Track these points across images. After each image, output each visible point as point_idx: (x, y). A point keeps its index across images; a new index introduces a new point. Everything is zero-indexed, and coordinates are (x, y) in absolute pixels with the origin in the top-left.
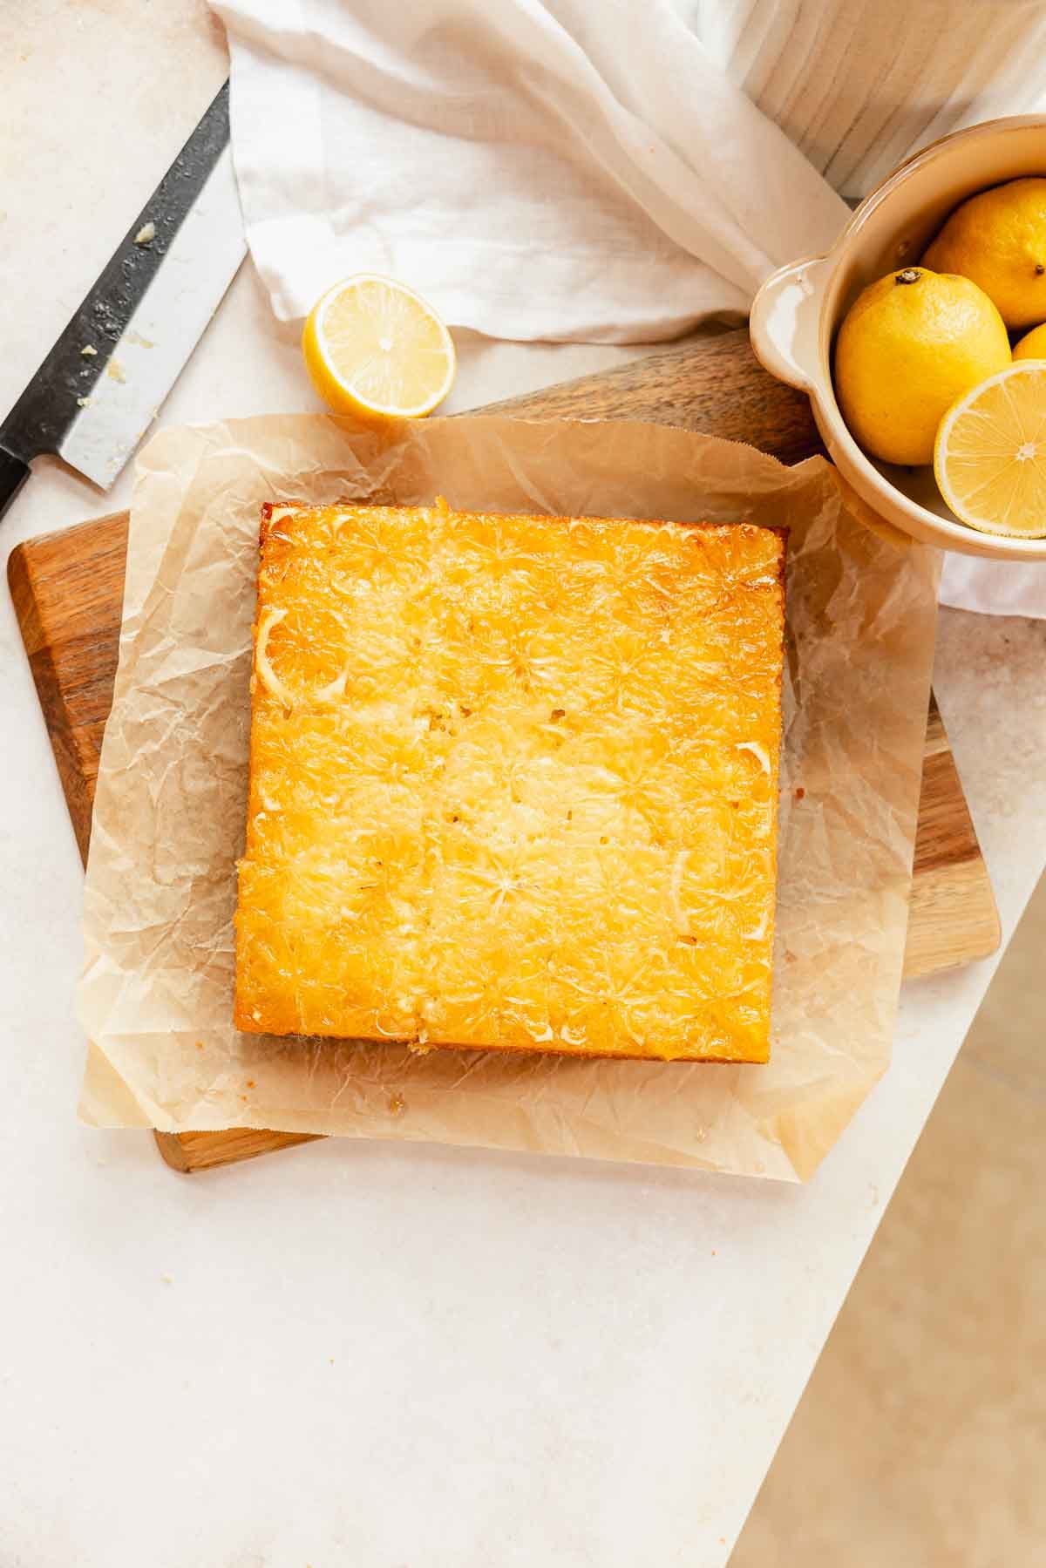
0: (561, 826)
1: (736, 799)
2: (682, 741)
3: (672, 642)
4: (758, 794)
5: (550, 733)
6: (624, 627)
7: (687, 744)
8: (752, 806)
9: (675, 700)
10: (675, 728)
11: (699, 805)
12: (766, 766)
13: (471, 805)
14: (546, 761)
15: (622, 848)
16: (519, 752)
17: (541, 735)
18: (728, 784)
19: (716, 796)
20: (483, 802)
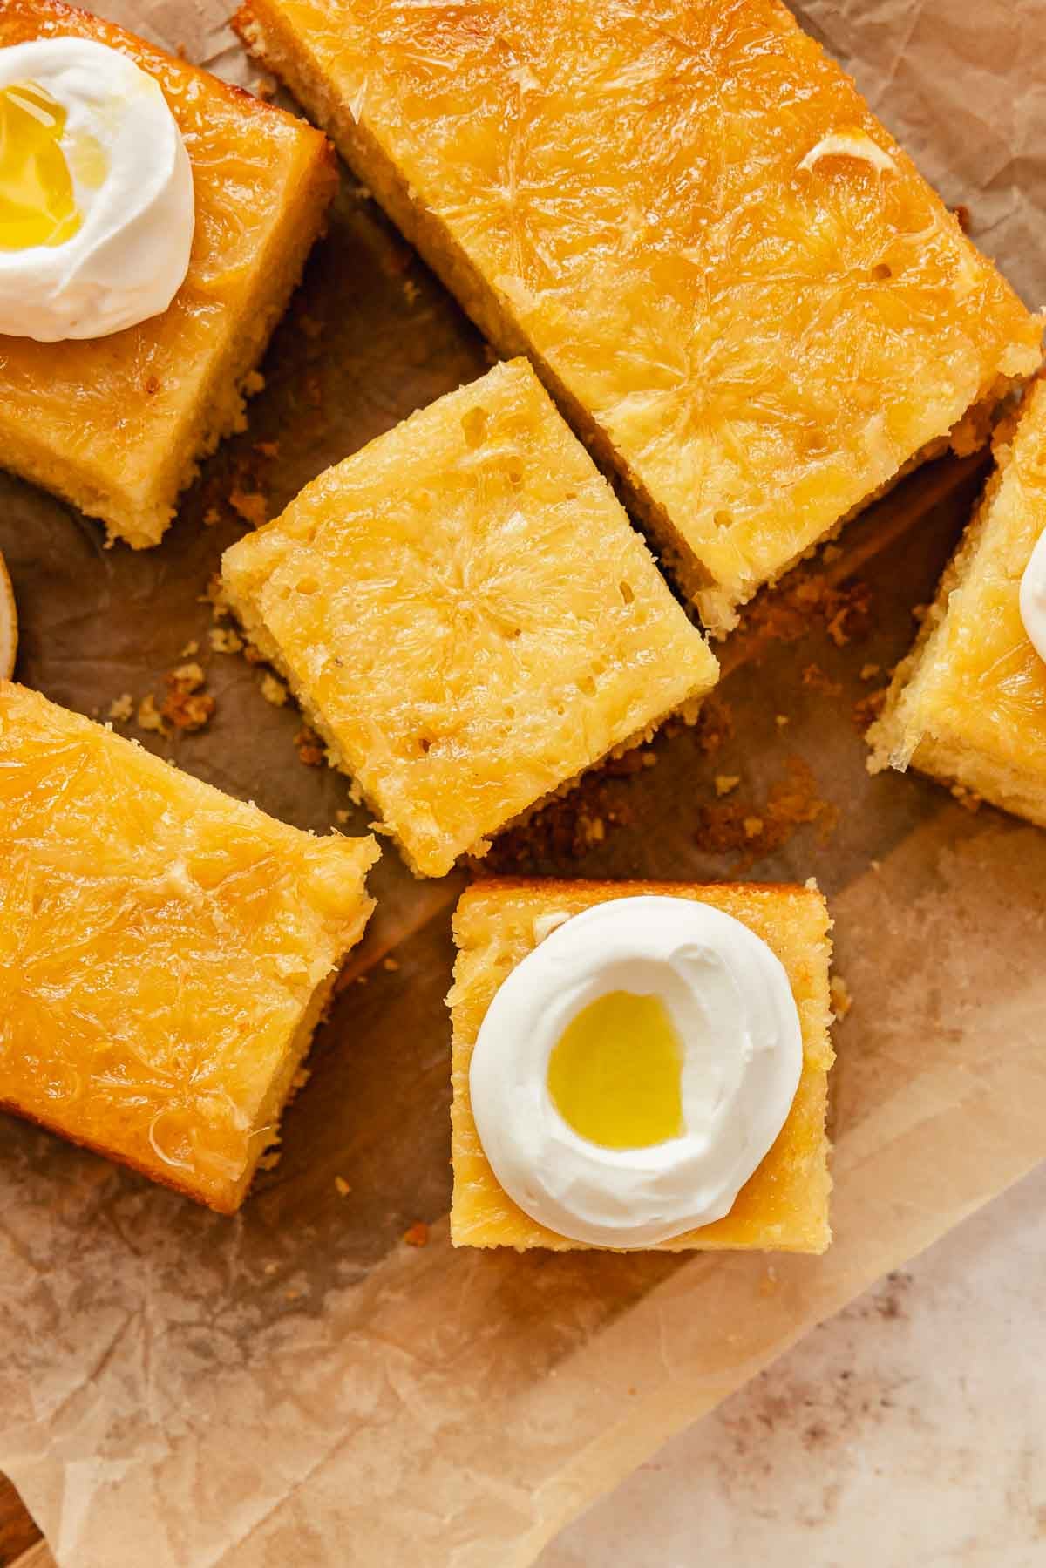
0: (625, 623)
1: (877, 257)
2: (707, 237)
3: (545, 77)
4: (904, 218)
5: (487, 466)
6: (443, 121)
7: (719, 234)
8: (911, 247)
9: (632, 175)
10: (675, 223)
11: (826, 324)
12: (880, 159)
13: (433, 695)
14: (516, 523)
15: (762, 509)
16: (453, 541)
17: (472, 481)
18: (843, 244)
19: (840, 281)
20: (453, 676)
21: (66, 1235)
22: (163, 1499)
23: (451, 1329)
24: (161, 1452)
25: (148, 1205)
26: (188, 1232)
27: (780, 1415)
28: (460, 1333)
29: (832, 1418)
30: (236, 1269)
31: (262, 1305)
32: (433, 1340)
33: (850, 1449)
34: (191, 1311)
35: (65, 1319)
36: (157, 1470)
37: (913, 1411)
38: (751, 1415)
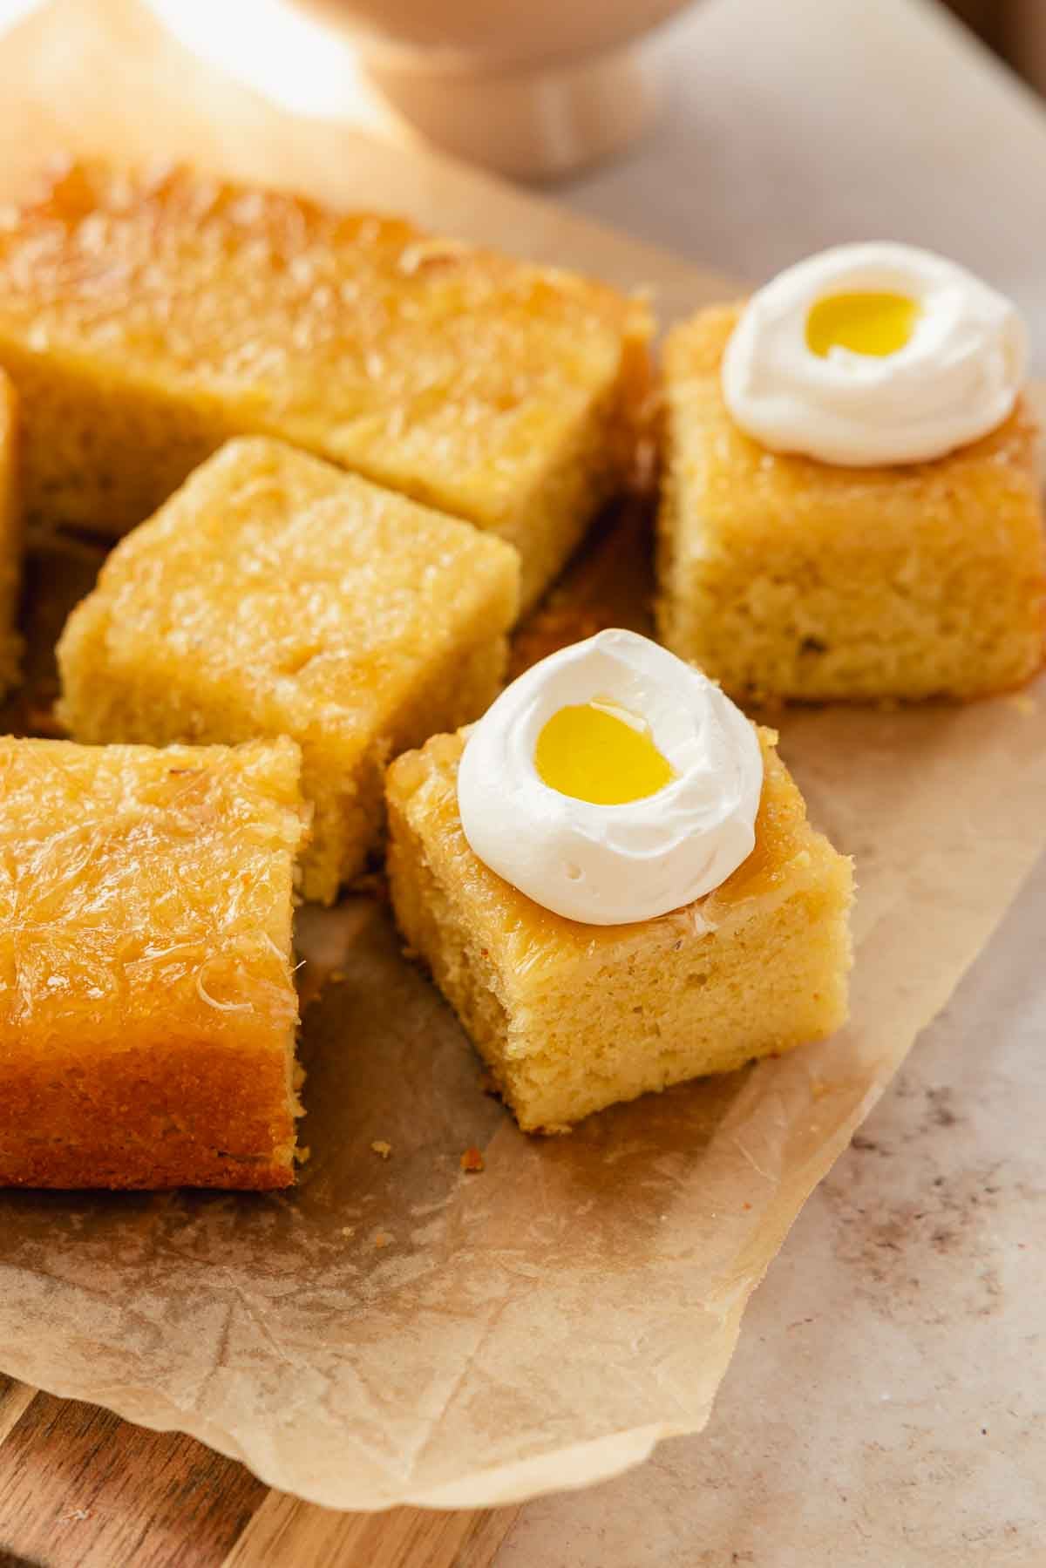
21: (133, 1273)
22: (344, 1418)
23: (548, 1219)
24: (321, 1385)
25: (202, 1230)
26: (251, 1237)
27: (900, 1236)
28: (558, 1219)
29: (950, 1219)
30: (313, 1246)
31: (354, 1261)
32: (535, 1234)
33: (982, 1238)
34: (290, 1285)
35: (167, 1329)
36: (325, 1400)
37: (1019, 1186)
38: (871, 1246)
